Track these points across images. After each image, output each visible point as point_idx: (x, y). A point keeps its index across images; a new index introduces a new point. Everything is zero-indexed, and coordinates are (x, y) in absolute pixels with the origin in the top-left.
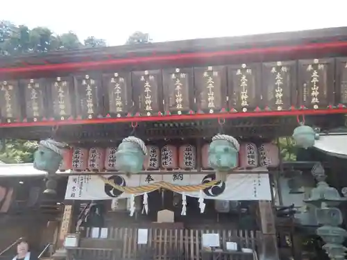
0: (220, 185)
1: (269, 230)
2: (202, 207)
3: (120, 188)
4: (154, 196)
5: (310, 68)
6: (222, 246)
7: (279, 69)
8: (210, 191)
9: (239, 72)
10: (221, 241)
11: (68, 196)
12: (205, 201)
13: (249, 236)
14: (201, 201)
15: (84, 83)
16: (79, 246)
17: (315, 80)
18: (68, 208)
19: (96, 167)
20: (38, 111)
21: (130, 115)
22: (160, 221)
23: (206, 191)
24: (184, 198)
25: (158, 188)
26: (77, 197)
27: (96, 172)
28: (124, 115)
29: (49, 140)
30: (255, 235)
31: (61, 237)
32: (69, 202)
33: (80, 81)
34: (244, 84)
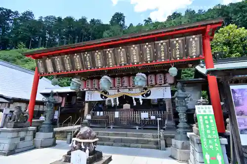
0: (149, 93)
1: (169, 111)
2: (141, 102)
3: (106, 96)
4: (121, 98)
5: (175, 42)
6: (149, 118)
7: (162, 44)
8: (144, 95)
9: (145, 46)
10: (149, 115)
11: (86, 100)
12: (142, 100)
13: (161, 113)
14: (140, 100)
15: (85, 55)
16: (92, 118)
17: (177, 47)
18: (87, 104)
19: (96, 87)
20: (70, 67)
21: (104, 67)
22: (124, 108)
23: (143, 95)
24: (133, 99)
25: (122, 95)
26: (90, 100)
27: (96, 89)
28: (102, 67)
29: (75, 79)
30: (163, 113)
31: (85, 116)
32: (87, 102)
33: (84, 55)
34: (148, 52)
